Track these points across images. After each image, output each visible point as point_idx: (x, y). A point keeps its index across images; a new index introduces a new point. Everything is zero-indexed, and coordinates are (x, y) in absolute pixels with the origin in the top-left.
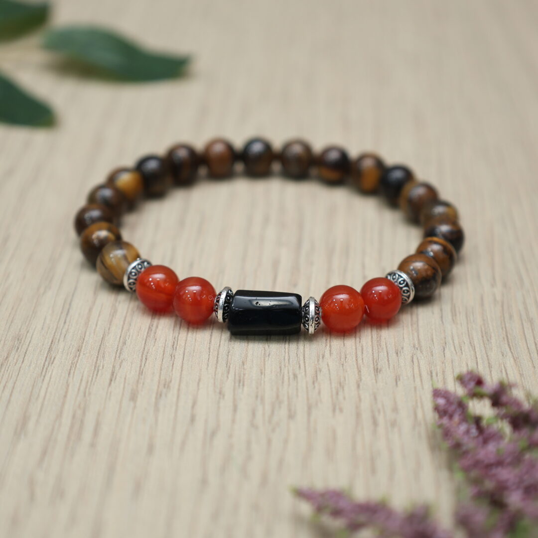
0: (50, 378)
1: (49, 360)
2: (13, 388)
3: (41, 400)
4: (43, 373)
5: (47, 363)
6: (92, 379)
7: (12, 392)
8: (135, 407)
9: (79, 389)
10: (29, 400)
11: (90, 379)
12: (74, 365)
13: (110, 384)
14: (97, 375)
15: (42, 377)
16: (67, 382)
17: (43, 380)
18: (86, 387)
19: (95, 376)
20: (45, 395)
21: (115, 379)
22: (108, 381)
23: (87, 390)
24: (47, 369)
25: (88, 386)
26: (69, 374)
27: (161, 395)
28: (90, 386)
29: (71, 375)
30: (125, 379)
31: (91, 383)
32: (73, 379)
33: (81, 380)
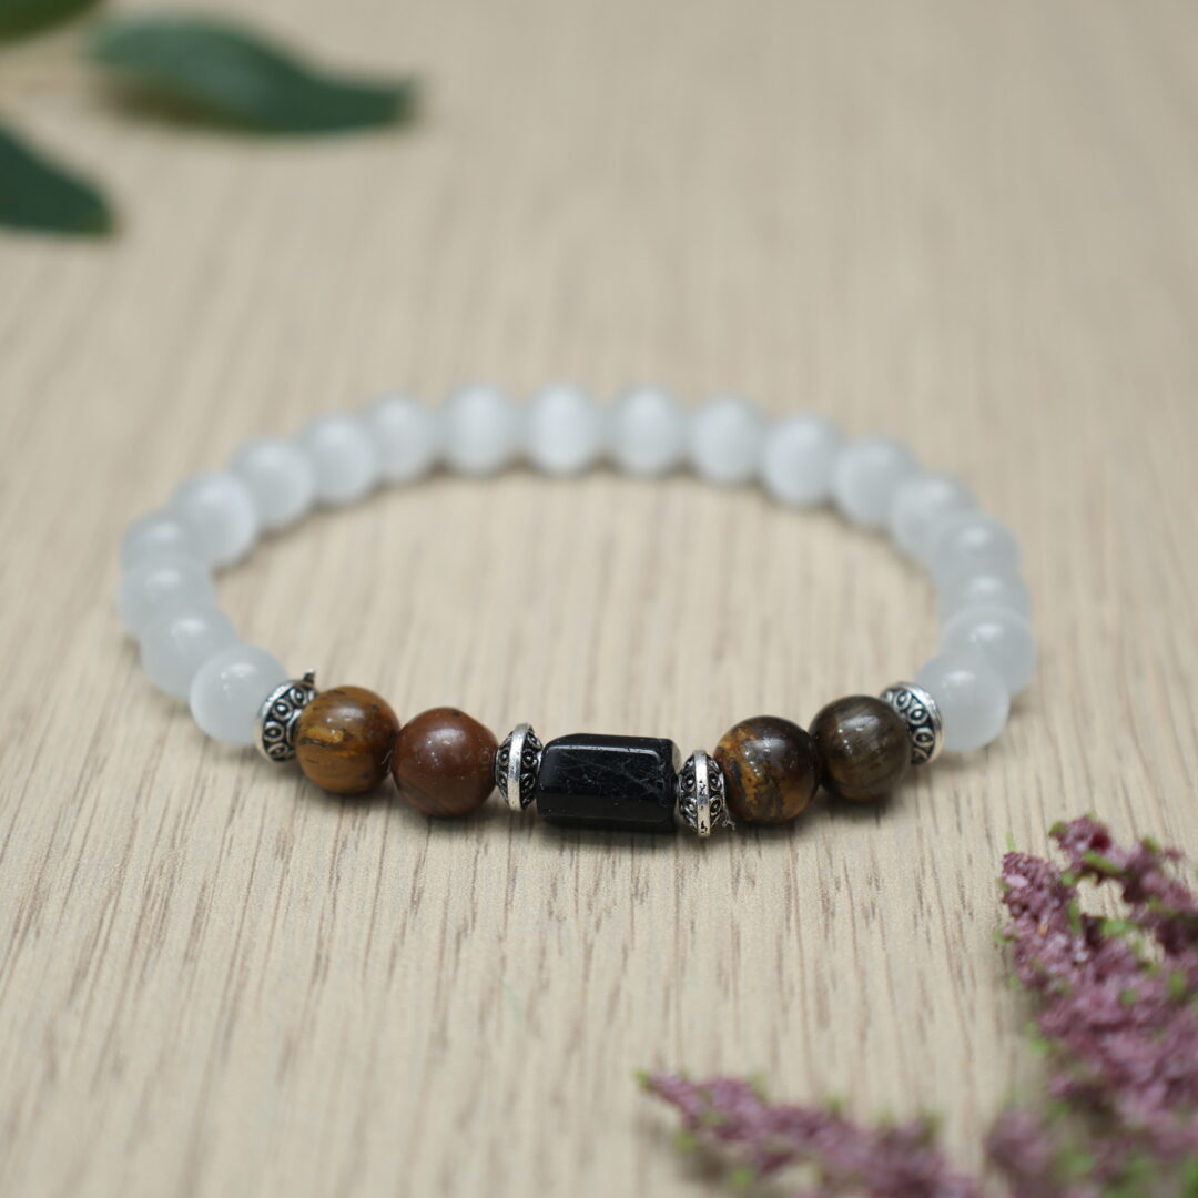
0: (95, 806)
1: (94, 764)
2: (12, 826)
3: (73, 854)
4: (80, 795)
5: (88, 772)
6: (190, 808)
7: (9, 836)
8: (286, 872)
9: (159, 832)
10: (48, 857)
11: (186, 807)
12: (148, 776)
13: (230, 820)
14: (201, 798)
15: (77, 804)
16: (133, 816)
17: (79, 810)
18: (177, 826)
19: (196, 801)
20: (84, 846)
21: (243, 808)
22: (226, 814)
23: (179, 832)
24: (88, 784)
25: (181, 825)
26: (138, 796)
27: (344, 845)
28: (186, 822)
29: (143, 799)
30: (265, 808)
31: (187, 817)
32: (146, 806)
33: (165, 810)
